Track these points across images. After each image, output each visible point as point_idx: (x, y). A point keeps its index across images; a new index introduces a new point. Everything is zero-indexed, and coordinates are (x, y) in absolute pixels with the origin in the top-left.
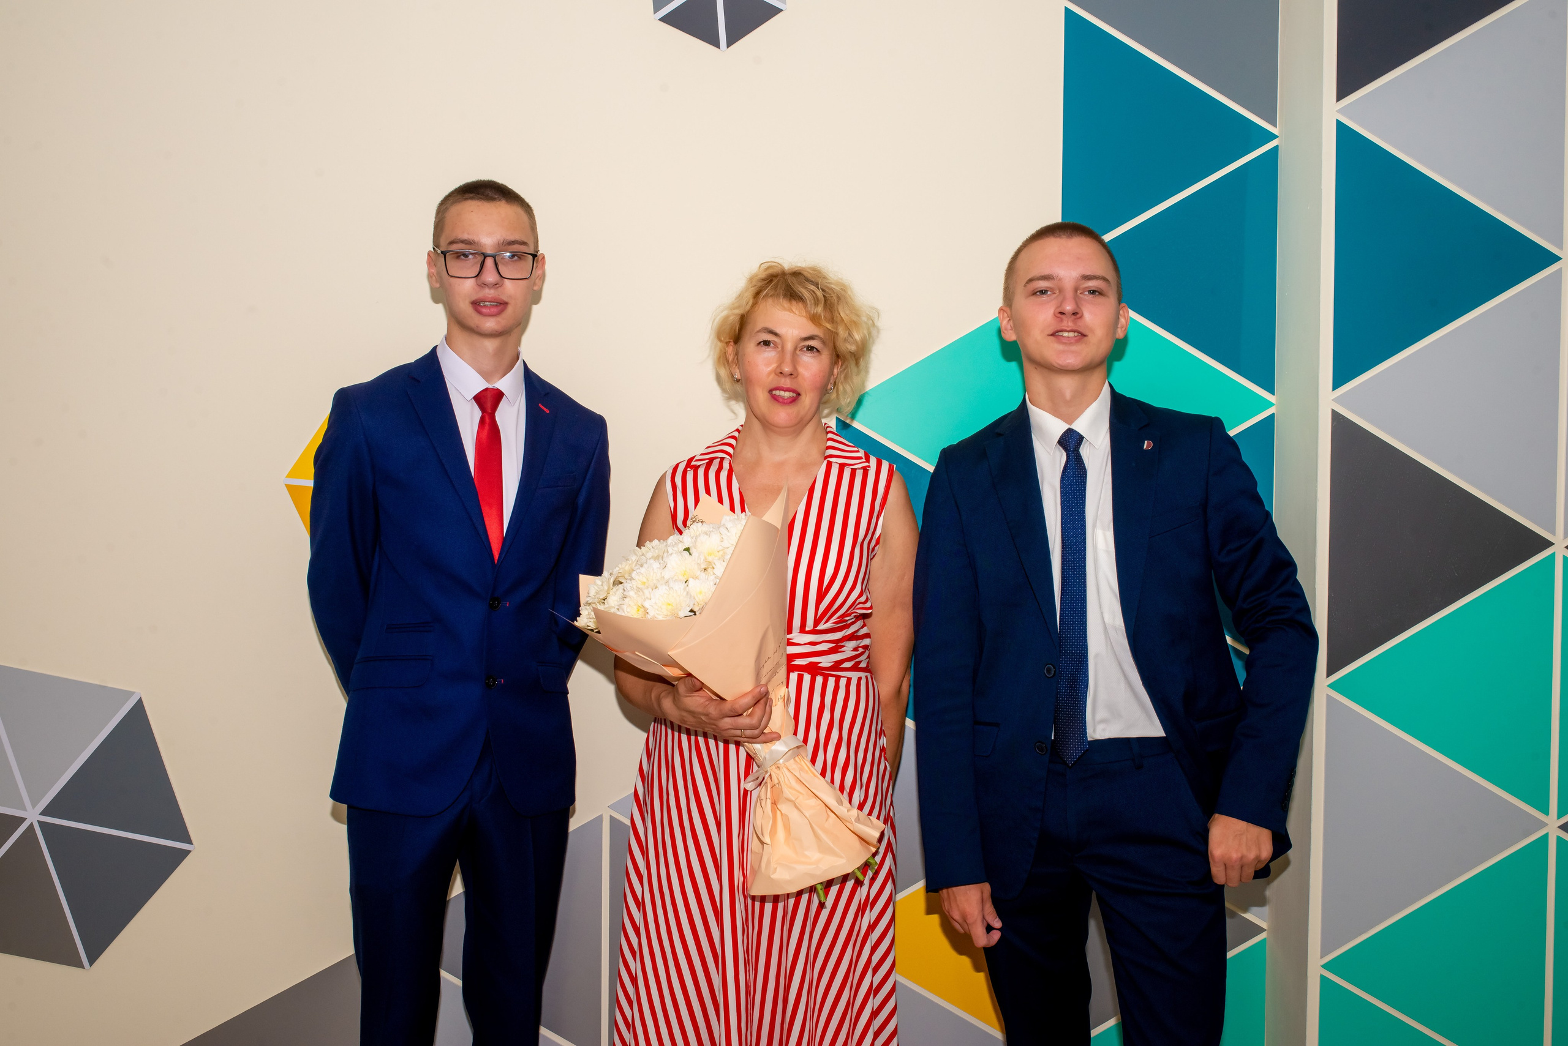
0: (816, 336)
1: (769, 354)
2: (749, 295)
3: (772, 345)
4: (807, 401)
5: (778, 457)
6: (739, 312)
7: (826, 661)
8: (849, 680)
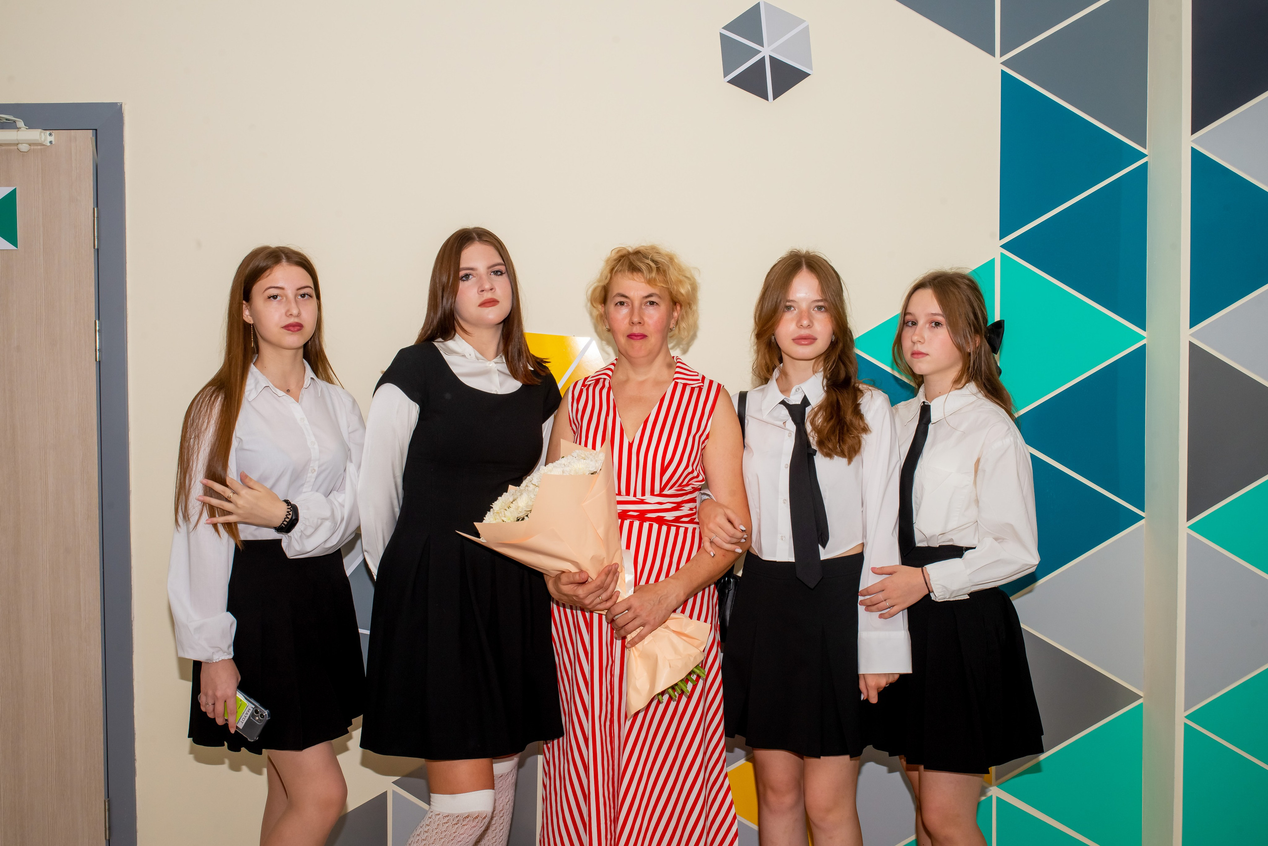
0: (653, 294)
1: (624, 311)
2: (607, 272)
3: (625, 304)
4: (653, 340)
5: (641, 378)
6: (602, 284)
7: (669, 516)
8: (686, 529)
